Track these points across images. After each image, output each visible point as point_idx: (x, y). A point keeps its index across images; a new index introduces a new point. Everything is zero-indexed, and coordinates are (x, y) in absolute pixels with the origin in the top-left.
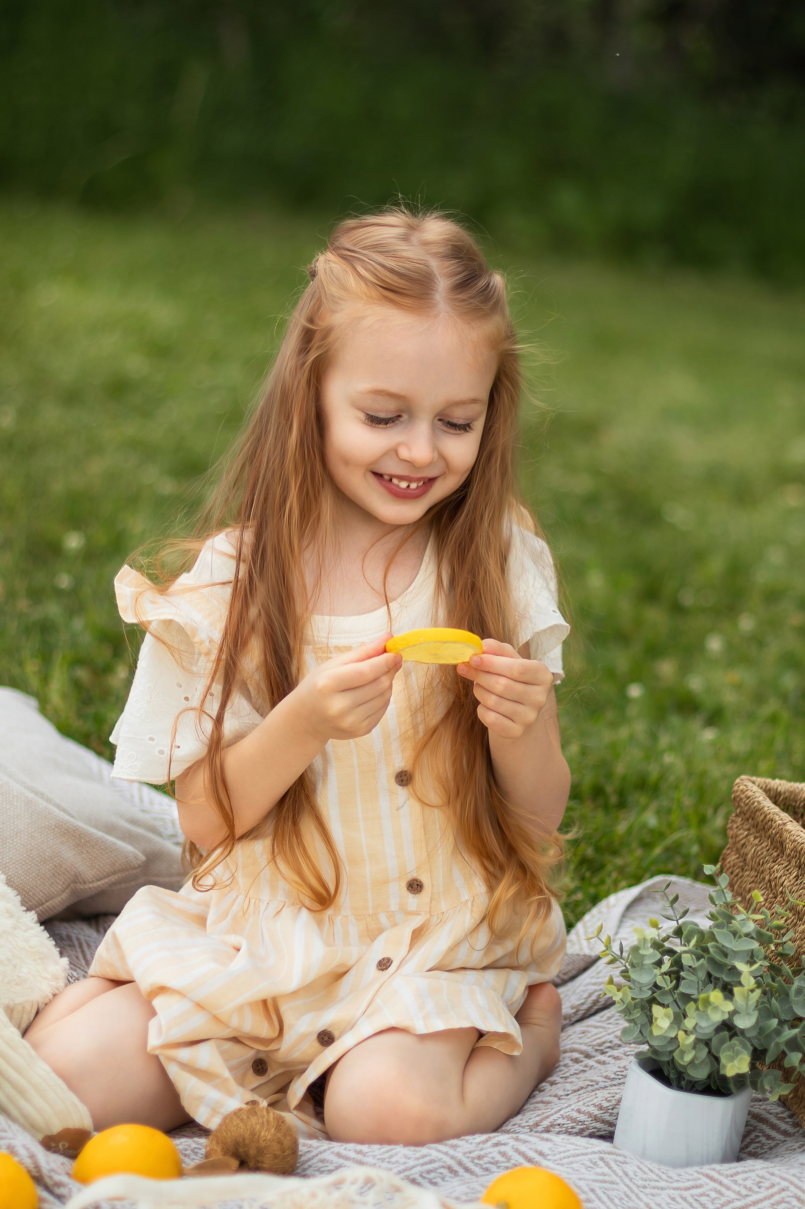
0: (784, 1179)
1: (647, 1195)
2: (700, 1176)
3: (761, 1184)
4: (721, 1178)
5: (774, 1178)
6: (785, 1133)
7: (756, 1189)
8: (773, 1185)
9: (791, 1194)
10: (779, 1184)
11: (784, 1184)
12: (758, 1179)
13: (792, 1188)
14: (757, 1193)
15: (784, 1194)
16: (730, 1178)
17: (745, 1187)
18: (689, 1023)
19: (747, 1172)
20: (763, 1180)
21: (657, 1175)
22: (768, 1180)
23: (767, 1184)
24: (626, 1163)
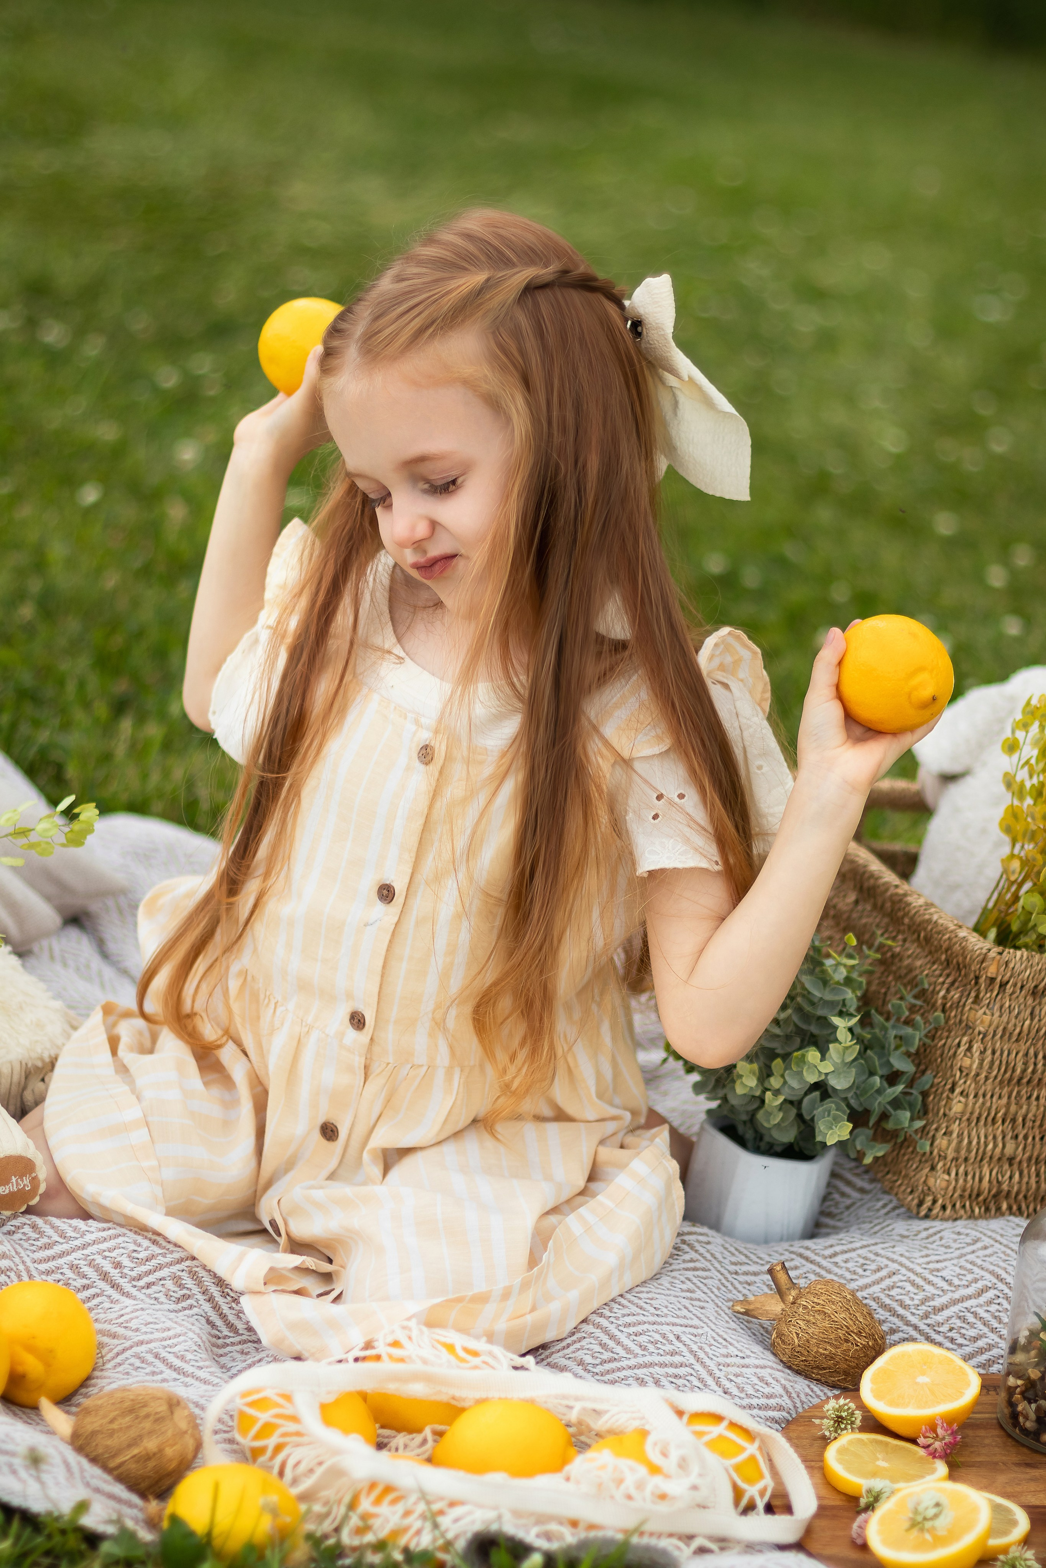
0: (893, 1261)
1: (740, 1282)
2: (793, 1256)
3: (865, 1267)
4: (818, 1259)
5: (879, 1259)
6: (862, 1191)
7: (860, 1271)
8: (879, 1269)
9: (904, 1278)
10: (887, 1266)
11: (894, 1266)
12: (862, 1261)
13: (903, 1271)
14: (862, 1276)
15: (895, 1278)
16: (829, 1260)
17: (848, 1269)
18: (775, 1082)
19: (846, 1252)
20: (868, 1262)
21: (746, 1256)
22: (874, 1261)
23: (873, 1267)
24: (708, 1243)
